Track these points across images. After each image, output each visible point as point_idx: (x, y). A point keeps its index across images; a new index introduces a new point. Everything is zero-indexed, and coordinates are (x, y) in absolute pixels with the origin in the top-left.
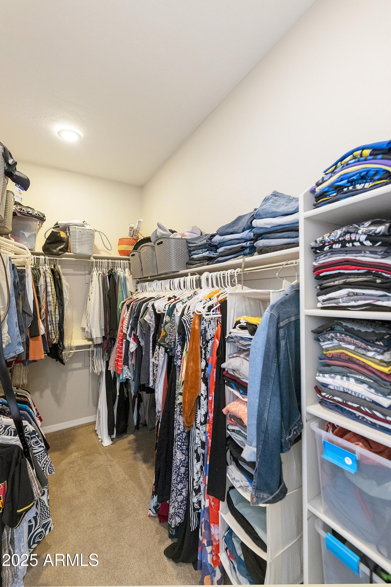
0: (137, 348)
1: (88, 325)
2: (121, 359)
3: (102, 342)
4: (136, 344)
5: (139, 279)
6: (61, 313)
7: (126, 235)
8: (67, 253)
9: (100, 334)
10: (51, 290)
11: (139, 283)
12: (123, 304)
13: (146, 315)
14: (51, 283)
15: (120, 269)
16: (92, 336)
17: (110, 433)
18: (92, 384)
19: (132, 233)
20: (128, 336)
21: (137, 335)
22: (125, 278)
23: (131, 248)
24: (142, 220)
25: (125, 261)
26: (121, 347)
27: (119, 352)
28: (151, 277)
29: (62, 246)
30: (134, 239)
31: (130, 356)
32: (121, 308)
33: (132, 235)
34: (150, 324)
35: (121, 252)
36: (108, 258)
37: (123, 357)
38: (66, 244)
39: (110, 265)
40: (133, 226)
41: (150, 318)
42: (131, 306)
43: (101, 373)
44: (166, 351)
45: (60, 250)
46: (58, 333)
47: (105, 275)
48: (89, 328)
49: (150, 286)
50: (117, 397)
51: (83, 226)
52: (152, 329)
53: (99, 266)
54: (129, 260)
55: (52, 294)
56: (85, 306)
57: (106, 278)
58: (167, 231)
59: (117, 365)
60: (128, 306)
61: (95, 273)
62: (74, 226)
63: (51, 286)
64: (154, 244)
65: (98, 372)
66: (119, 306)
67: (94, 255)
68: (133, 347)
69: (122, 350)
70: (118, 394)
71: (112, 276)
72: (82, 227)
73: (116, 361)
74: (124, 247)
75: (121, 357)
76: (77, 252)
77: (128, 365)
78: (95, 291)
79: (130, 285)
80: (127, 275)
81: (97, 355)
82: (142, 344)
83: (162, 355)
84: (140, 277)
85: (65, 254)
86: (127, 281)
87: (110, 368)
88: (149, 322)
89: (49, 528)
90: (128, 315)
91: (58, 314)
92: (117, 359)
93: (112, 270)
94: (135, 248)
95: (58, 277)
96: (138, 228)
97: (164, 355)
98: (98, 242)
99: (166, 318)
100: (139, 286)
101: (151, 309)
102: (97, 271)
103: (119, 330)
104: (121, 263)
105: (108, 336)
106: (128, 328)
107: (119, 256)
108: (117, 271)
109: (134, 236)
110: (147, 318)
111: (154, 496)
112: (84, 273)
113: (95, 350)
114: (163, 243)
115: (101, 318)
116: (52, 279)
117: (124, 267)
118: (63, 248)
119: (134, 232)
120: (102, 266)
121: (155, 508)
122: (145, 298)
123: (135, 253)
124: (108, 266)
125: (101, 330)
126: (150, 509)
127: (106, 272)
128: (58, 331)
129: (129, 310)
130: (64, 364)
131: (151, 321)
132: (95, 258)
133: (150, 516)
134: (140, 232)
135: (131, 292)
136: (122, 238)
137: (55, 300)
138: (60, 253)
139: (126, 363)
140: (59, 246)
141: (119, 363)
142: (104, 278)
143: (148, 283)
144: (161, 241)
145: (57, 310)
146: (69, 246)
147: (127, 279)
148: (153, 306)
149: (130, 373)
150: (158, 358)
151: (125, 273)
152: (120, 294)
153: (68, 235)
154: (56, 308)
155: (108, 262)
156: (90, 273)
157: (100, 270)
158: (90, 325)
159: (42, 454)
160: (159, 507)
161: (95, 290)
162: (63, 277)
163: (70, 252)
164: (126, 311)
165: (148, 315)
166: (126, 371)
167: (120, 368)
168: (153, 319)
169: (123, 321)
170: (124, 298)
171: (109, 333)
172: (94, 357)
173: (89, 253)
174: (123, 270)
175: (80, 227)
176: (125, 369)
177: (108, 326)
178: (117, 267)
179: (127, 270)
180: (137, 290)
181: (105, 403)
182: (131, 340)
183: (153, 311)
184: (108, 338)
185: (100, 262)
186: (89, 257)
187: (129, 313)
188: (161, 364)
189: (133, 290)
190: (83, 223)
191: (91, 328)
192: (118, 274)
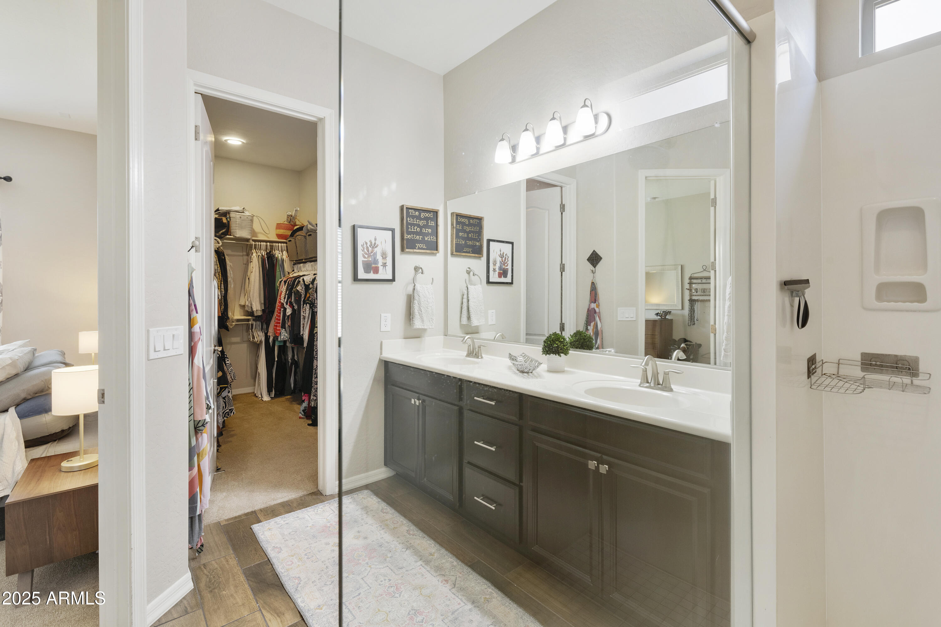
0: (292, 313)
1: (249, 300)
2: (279, 325)
3: (262, 314)
4: (291, 309)
5: (296, 261)
6: (225, 287)
7: (283, 220)
8: (228, 236)
9: (260, 307)
10: (217, 268)
11: (295, 264)
12: (281, 282)
13: (298, 286)
14: (217, 262)
15: (278, 252)
16: (252, 309)
17: (269, 391)
18: (249, 357)
19: (289, 220)
20: (285, 304)
21: (292, 301)
22: (283, 260)
23: (289, 233)
24: (299, 209)
25: (283, 244)
26: (279, 315)
27: (277, 319)
28: (305, 259)
29: (224, 231)
30: (291, 225)
31: (286, 321)
32: (279, 286)
33: (289, 221)
34: (302, 292)
35: (279, 236)
36: (266, 242)
37: (281, 323)
38: (227, 229)
39: (269, 247)
40: (290, 213)
41: (301, 288)
42: (287, 282)
43: (261, 342)
44: (310, 307)
45: (222, 234)
46: (223, 304)
47: (264, 257)
48: (249, 302)
49: (304, 267)
50: (276, 363)
51: (243, 212)
52: (303, 296)
53: (258, 248)
54: (286, 243)
55: (218, 272)
56: (243, 285)
57: (265, 259)
58: (314, 227)
59: (275, 330)
60: (285, 282)
61: (254, 254)
62: (234, 213)
63: (217, 265)
64: (306, 234)
65: (258, 341)
66: (278, 284)
67: (253, 238)
68: (289, 311)
69: (280, 317)
70: (276, 359)
71: (270, 258)
72: (242, 214)
73: (275, 326)
74: (281, 232)
75: (279, 323)
76: (237, 236)
77: (285, 328)
78: (255, 271)
79: (287, 266)
80: (284, 257)
81: (256, 328)
82: (296, 307)
83: (307, 310)
84: (296, 259)
85: (226, 237)
86: (285, 262)
87: (270, 334)
88: (300, 291)
89: (233, 412)
90: (285, 289)
91: (223, 288)
92: (276, 324)
93: (271, 252)
94: (292, 235)
95: (223, 258)
96: (296, 215)
97: (309, 309)
98: (256, 227)
99: (311, 286)
100: (296, 267)
101: (302, 282)
102: (257, 253)
103: (278, 301)
104: (278, 246)
105: (267, 309)
106: (285, 298)
107: (277, 240)
108: (275, 253)
109: (291, 222)
110: (299, 288)
111: (303, 403)
112: (242, 254)
113: (254, 323)
114: (312, 235)
115: (261, 294)
116: (217, 259)
117: (282, 249)
118: (225, 232)
119: (291, 219)
120: (260, 248)
121: (303, 411)
122: (299, 275)
123: (291, 239)
124: (266, 248)
125: (261, 304)
126: (300, 413)
127: (265, 255)
128: (223, 302)
129: (286, 285)
130: (228, 331)
131: (301, 290)
132: (253, 240)
133: (300, 418)
134: (297, 217)
135: (288, 272)
136: (280, 223)
137: (221, 277)
138: (222, 236)
139: (283, 327)
140: (221, 231)
141: (277, 328)
142: (263, 259)
143: (302, 264)
144: (310, 234)
145: (222, 285)
146: (230, 230)
147: (285, 261)
148: (303, 279)
149: (287, 334)
150: (305, 312)
151: (283, 255)
152: (278, 274)
153: (229, 220)
154: (221, 284)
155: (267, 245)
156: (249, 254)
157: (259, 252)
158: (250, 300)
159: (229, 365)
160: (306, 410)
161: (255, 269)
162: (227, 257)
163: (230, 235)
164: (284, 286)
165: (300, 286)
166: (284, 333)
167: (278, 332)
168: (304, 289)
169: (281, 294)
170: (282, 276)
171: (268, 307)
172: (253, 330)
173: (249, 237)
174: (281, 253)
175: (240, 214)
176: (283, 332)
177: (267, 300)
178: (275, 249)
179: (285, 253)
180: (293, 271)
181: (265, 367)
182: (287, 307)
183: (303, 283)
184: (267, 312)
185: (258, 245)
186: (248, 240)
187: (286, 287)
188: (307, 315)
189: (290, 271)
190: (243, 210)
191: (252, 302)
192: (276, 256)
